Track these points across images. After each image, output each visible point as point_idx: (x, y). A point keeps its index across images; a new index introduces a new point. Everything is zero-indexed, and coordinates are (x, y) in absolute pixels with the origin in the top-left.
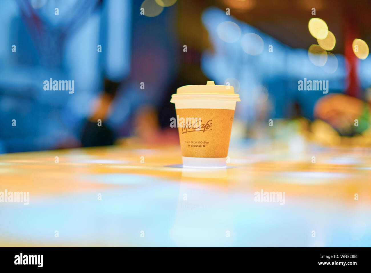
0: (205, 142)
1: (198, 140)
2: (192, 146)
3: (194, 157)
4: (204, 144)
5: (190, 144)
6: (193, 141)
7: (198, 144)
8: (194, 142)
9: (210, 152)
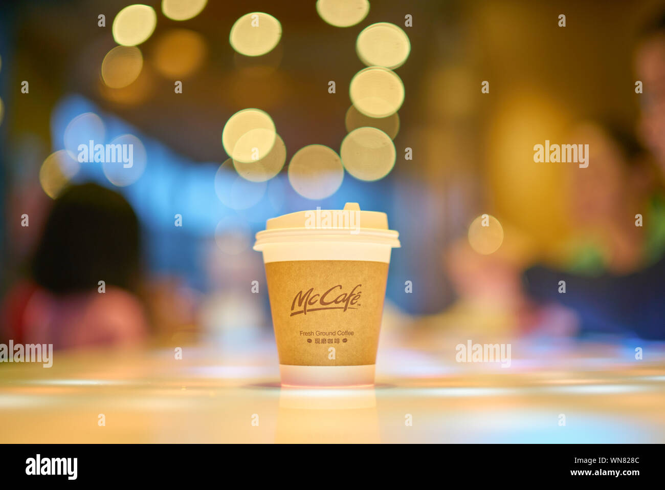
0: (346, 333)
1: (333, 328)
2: (317, 341)
3: (323, 366)
4: (344, 337)
5: (313, 338)
6: (321, 330)
7: (331, 337)
8: (321, 333)
9: (355, 353)
